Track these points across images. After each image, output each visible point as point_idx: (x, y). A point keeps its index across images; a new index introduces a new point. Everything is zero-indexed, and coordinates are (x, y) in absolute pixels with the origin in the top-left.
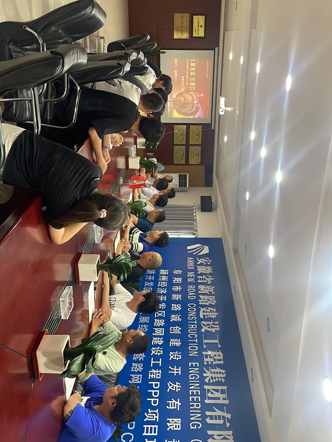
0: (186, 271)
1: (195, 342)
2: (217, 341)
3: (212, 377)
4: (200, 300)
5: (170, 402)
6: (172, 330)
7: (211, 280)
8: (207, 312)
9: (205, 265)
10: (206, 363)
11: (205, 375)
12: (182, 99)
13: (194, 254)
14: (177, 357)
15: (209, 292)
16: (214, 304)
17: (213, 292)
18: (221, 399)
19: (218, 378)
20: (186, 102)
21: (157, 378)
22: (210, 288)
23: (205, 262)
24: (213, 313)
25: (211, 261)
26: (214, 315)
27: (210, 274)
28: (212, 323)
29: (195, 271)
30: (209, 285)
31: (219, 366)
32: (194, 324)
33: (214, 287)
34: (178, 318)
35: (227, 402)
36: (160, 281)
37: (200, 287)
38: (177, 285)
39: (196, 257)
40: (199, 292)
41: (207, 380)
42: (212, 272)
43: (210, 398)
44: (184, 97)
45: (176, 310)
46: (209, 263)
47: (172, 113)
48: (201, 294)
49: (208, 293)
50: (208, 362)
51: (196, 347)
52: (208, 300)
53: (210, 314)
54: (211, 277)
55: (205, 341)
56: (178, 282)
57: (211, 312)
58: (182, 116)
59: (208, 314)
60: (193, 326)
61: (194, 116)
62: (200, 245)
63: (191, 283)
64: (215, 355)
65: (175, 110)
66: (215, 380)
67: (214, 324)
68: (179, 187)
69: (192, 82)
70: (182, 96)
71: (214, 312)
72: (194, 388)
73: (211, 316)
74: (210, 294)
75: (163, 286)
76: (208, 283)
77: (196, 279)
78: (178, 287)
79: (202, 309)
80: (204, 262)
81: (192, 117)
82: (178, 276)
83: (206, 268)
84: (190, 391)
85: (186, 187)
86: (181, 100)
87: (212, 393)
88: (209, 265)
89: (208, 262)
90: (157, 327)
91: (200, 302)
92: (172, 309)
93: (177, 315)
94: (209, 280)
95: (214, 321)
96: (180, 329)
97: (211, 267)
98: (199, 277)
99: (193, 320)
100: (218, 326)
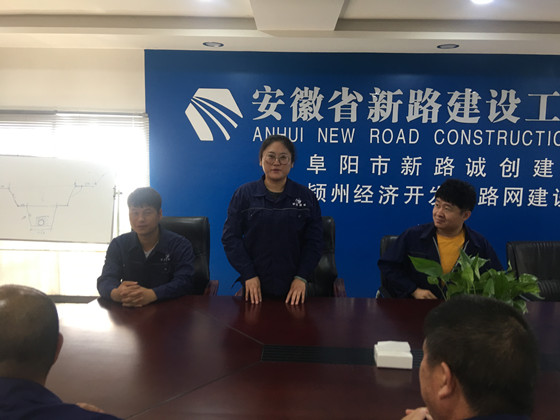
1: (545, 135)
4: (425, 121)
8: (462, 110)
9: (289, 103)
13: (234, 125)
15: (395, 102)
16: (437, 94)
17: (397, 93)
22: (382, 96)
23: (272, 100)
25: (268, 88)
27: (326, 93)
28: (493, 103)
30: (368, 98)
32: (494, 136)
33: (377, 90)
36: (352, 199)
37: (377, 117)
38: (364, 164)
39: (251, 122)
40: (395, 120)
42: (317, 89)
46: (279, 93)
48: (402, 118)
49: (400, 102)
52: (423, 104)
53: (467, 103)
54: (336, 94)
57: (463, 101)
67: (498, 99)
71: (463, 96)
73: (475, 102)
74: (405, 98)
76: (361, 101)
77: (346, 124)
78: (374, 164)
79: (453, 116)
80: (274, 106)
83: (300, 102)
88: (288, 93)
89: (273, 94)
90: (500, 201)
91: (430, 121)
92: (451, 174)
93: (469, 165)
94: (347, 98)
95: (491, 98)
96: (507, 160)
97: (298, 90)
98: (337, 119)
99: (486, 136)
100: (504, 93)
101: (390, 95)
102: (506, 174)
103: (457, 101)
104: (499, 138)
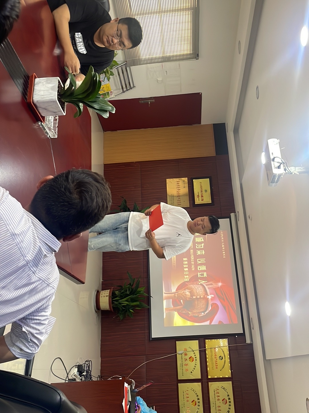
12: (187, 293)
20: (194, 297)
44: (190, 289)
47: (171, 318)
58: (189, 323)
61: (211, 323)
65: (176, 314)
69: (201, 264)
70: (187, 289)
81: (207, 323)
86: (186, 295)
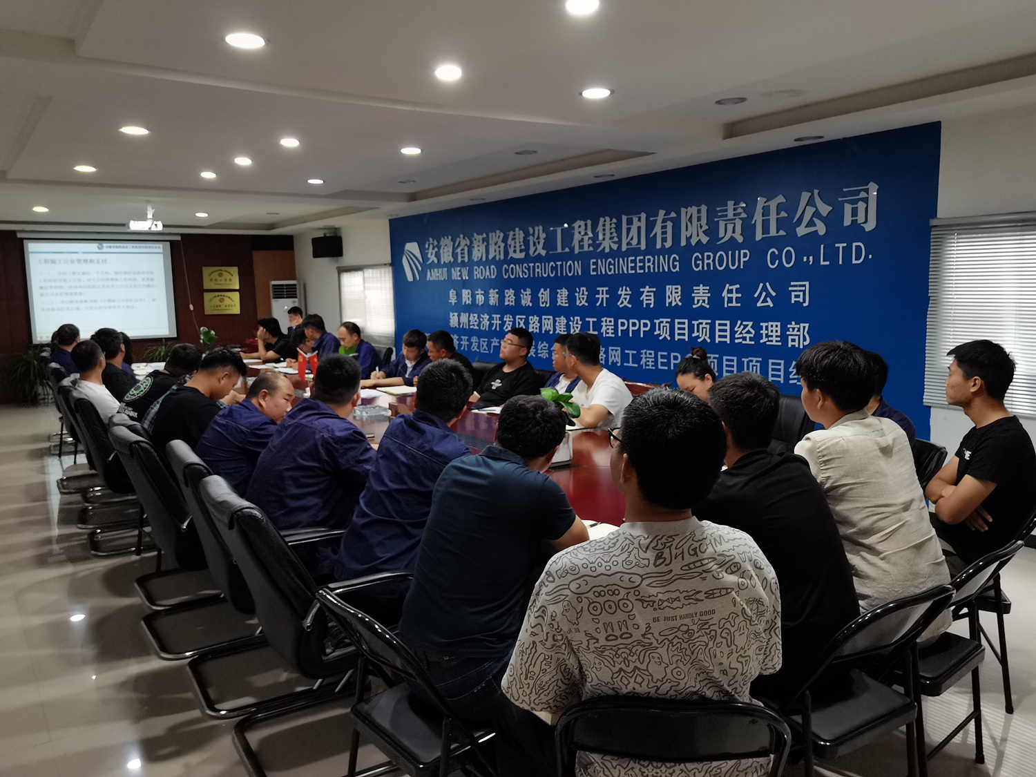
0: (449, 283)
1: (562, 265)
2: (559, 230)
3: (611, 238)
4: (497, 259)
5: (645, 302)
6: (545, 303)
7: (464, 238)
8: (515, 247)
9: (439, 249)
10: (591, 249)
11: (607, 250)
13: (420, 269)
14: (583, 294)
15: (483, 243)
16: (502, 235)
17: (483, 236)
18: (639, 224)
19: (611, 229)
21: (612, 324)
22: (477, 240)
23: (433, 249)
24: (517, 236)
25: (431, 239)
26: (520, 235)
27: (453, 240)
28: (531, 238)
29: (449, 266)
30: (471, 242)
31: (595, 226)
32: (534, 267)
33: (475, 234)
34: (526, 295)
35: (643, 215)
36: (469, 325)
37: (476, 257)
38: (473, 296)
39: (426, 266)
40: (484, 259)
41: (615, 247)
42: (450, 237)
43: (639, 243)
45: (514, 298)
46: (436, 243)
48: (487, 257)
49: (485, 243)
50: (589, 245)
51: (568, 264)
52: (496, 244)
53: (517, 241)
54: (458, 240)
55: (559, 250)
56: (470, 296)
59: (518, 245)
60: (538, 268)
62: (404, 258)
63: (470, 273)
64: (580, 233)
66: (615, 234)
67: (533, 235)
68: (296, 297)
71: (514, 235)
72: (626, 266)
73: (522, 240)
74: (486, 240)
75: (478, 320)
76: (468, 244)
77: (463, 264)
78: (477, 296)
79: (511, 254)
80: (434, 252)
82: (459, 296)
83: (444, 248)
84: (630, 272)
85: (295, 285)
87: (632, 239)
88: (439, 242)
89: (433, 244)
90: (541, 328)
91: (500, 258)
92: (513, 304)
93: (522, 295)
94: (463, 243)
95: (529, 235)
96: (542, 290)
97: (442, 239)
98: (459, 260)
99: (529, 269)
100: (536, 228)
101: (481, 237)
102: (543, 303)
103: (514, 239)
104: (537, 270)
